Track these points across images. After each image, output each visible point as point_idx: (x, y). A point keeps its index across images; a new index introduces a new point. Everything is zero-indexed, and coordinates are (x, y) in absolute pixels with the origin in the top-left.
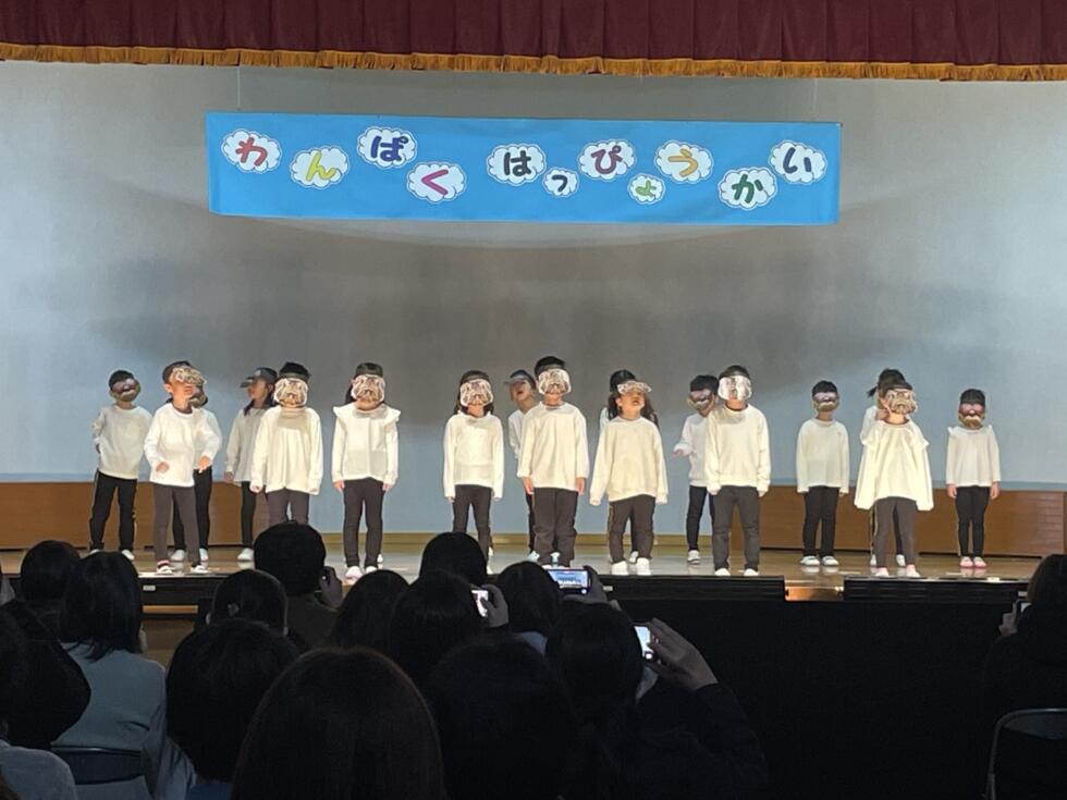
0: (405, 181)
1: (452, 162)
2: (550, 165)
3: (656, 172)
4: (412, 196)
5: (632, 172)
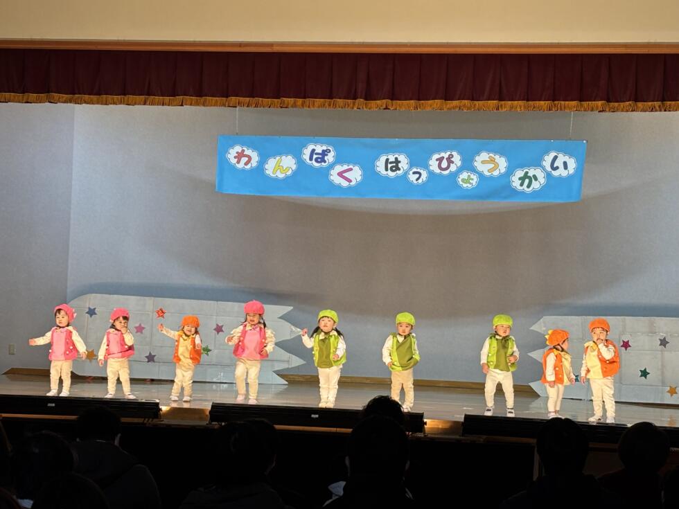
0: (328, 175)
1: (355, 164)
2: (411, 165)
3: (474, 170)
4: (331, 183)
5: (460, 170)
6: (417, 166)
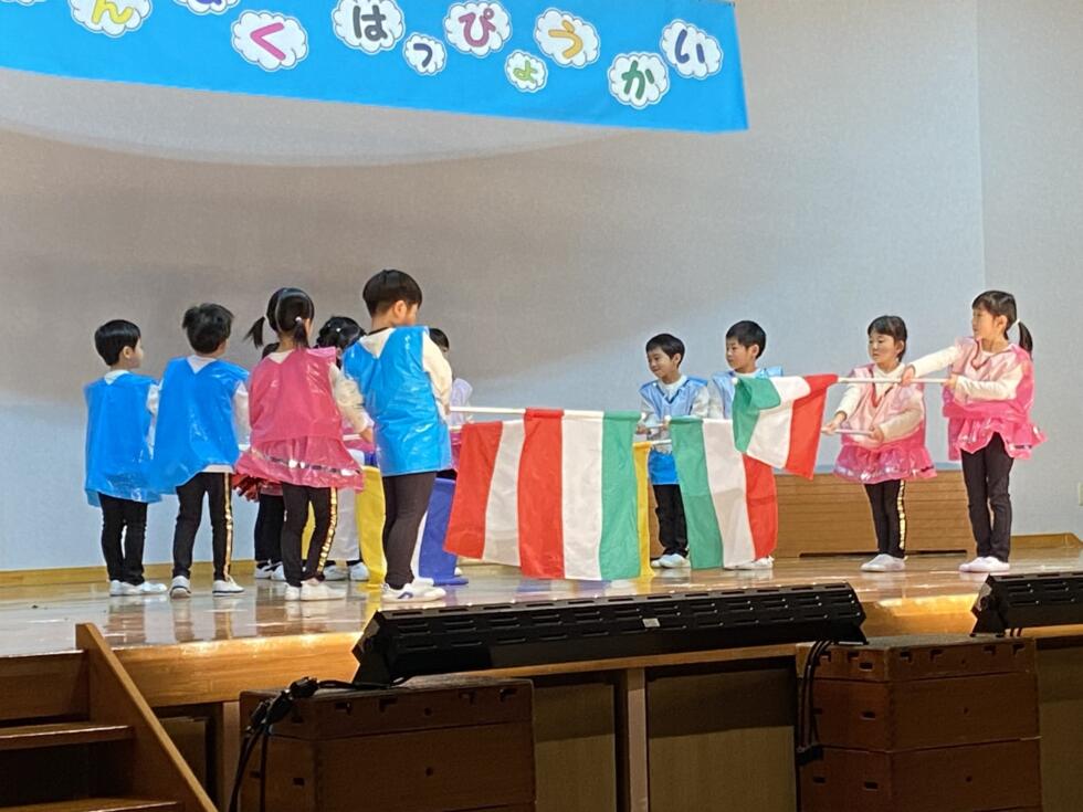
0: (227, 36)
1: (287, 13)
2: (411, 26)
3: (534, 49)
4: (237, 57)
5: (509, 47)
6: (421, 30)
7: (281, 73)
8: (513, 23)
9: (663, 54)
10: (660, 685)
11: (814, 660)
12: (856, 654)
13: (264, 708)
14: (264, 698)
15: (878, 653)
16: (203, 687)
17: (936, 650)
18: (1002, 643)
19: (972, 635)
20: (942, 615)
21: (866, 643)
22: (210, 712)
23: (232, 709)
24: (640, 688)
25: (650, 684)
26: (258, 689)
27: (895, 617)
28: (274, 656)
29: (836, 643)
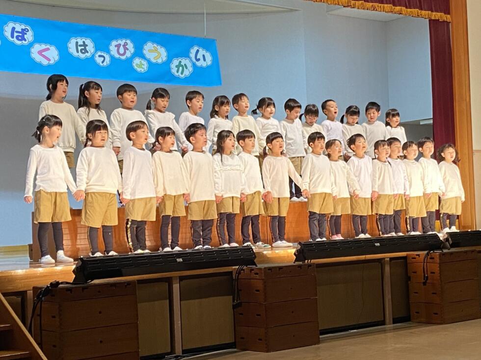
0: (29, 53)
1: (51, 44)
2: (96, 50)
3: (143, 57)
4: (33, 60)
5: (134, 56)
6: (101, 50)
7: (49, 66)
8: (135, 47)
9: (190, 58)
10: (184, 282)
11: (239, 272)
12: (253, 270)
13: (41, 292)
14: (41, 288)
15: (260, 269)
16: (20, 285)
17: (280, 268)
18: (305, 265)
19: (294, 263)
20: (284, 257)
21: (257, 266)
22: (22, 294)
23: (30, 293)
24: (177, 283)
25: (181, 282)
26: (39, 286)
27: (268, 258)
28: (45, 274)
29: (246, 266)
